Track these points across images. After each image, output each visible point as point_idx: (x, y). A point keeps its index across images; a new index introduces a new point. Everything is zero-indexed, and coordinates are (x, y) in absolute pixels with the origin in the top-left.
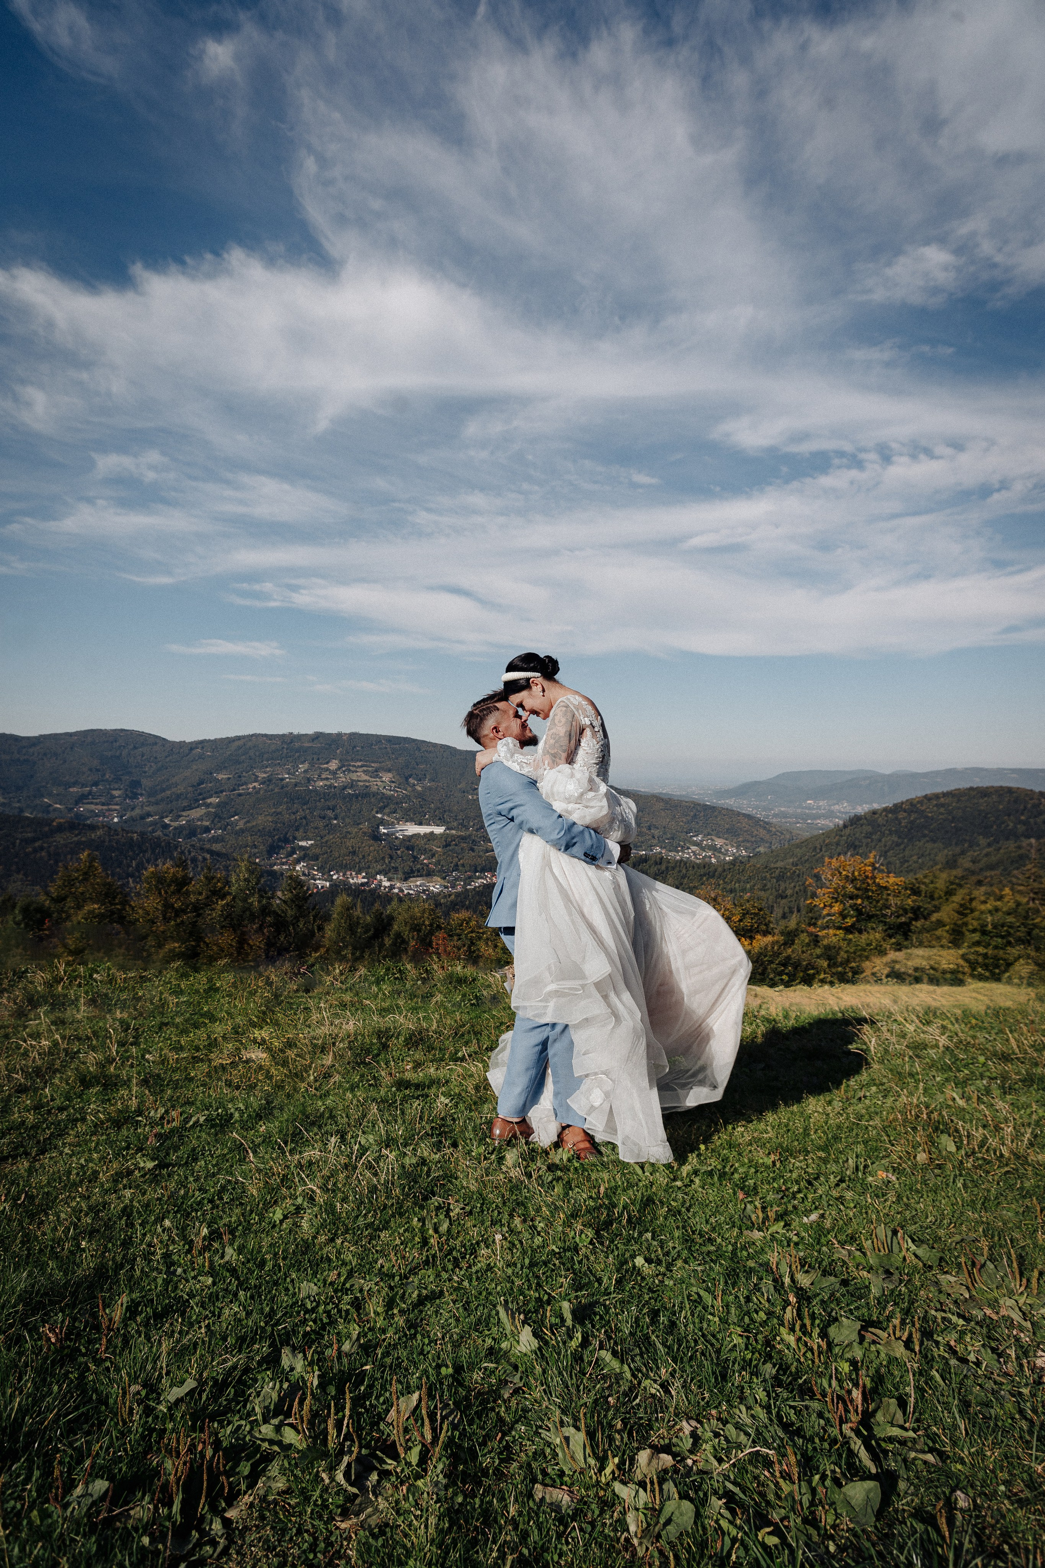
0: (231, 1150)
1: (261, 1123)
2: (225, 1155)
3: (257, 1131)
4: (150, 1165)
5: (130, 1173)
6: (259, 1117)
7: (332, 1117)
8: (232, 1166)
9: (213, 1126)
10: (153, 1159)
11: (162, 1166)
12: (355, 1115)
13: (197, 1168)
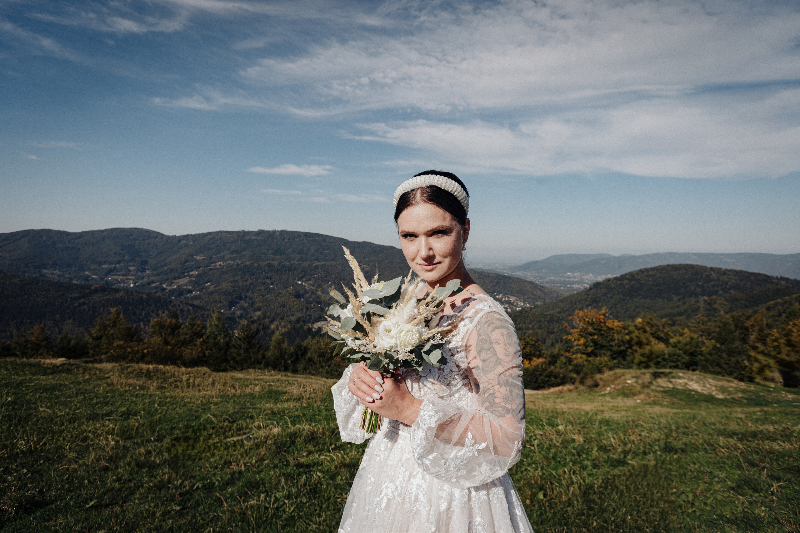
0: (215, 501)
1: (229, 487)
2: (212, 503)
3: (227, 491)
4: (178, 508)
5: (169, 512)
6: (228, 484)
7: (264, 484)
8: (216, 508)
9: (206, 489)
10: (179, 505)
11: (184, 508)
12: (274, 482)
13: (199, 509)
